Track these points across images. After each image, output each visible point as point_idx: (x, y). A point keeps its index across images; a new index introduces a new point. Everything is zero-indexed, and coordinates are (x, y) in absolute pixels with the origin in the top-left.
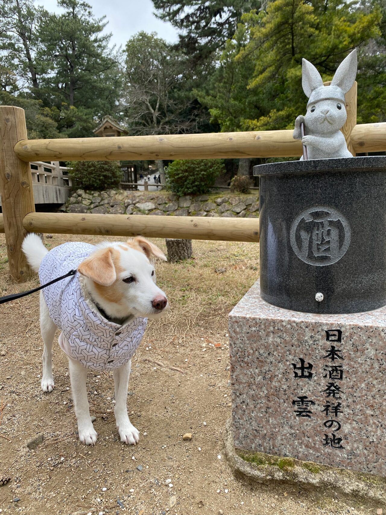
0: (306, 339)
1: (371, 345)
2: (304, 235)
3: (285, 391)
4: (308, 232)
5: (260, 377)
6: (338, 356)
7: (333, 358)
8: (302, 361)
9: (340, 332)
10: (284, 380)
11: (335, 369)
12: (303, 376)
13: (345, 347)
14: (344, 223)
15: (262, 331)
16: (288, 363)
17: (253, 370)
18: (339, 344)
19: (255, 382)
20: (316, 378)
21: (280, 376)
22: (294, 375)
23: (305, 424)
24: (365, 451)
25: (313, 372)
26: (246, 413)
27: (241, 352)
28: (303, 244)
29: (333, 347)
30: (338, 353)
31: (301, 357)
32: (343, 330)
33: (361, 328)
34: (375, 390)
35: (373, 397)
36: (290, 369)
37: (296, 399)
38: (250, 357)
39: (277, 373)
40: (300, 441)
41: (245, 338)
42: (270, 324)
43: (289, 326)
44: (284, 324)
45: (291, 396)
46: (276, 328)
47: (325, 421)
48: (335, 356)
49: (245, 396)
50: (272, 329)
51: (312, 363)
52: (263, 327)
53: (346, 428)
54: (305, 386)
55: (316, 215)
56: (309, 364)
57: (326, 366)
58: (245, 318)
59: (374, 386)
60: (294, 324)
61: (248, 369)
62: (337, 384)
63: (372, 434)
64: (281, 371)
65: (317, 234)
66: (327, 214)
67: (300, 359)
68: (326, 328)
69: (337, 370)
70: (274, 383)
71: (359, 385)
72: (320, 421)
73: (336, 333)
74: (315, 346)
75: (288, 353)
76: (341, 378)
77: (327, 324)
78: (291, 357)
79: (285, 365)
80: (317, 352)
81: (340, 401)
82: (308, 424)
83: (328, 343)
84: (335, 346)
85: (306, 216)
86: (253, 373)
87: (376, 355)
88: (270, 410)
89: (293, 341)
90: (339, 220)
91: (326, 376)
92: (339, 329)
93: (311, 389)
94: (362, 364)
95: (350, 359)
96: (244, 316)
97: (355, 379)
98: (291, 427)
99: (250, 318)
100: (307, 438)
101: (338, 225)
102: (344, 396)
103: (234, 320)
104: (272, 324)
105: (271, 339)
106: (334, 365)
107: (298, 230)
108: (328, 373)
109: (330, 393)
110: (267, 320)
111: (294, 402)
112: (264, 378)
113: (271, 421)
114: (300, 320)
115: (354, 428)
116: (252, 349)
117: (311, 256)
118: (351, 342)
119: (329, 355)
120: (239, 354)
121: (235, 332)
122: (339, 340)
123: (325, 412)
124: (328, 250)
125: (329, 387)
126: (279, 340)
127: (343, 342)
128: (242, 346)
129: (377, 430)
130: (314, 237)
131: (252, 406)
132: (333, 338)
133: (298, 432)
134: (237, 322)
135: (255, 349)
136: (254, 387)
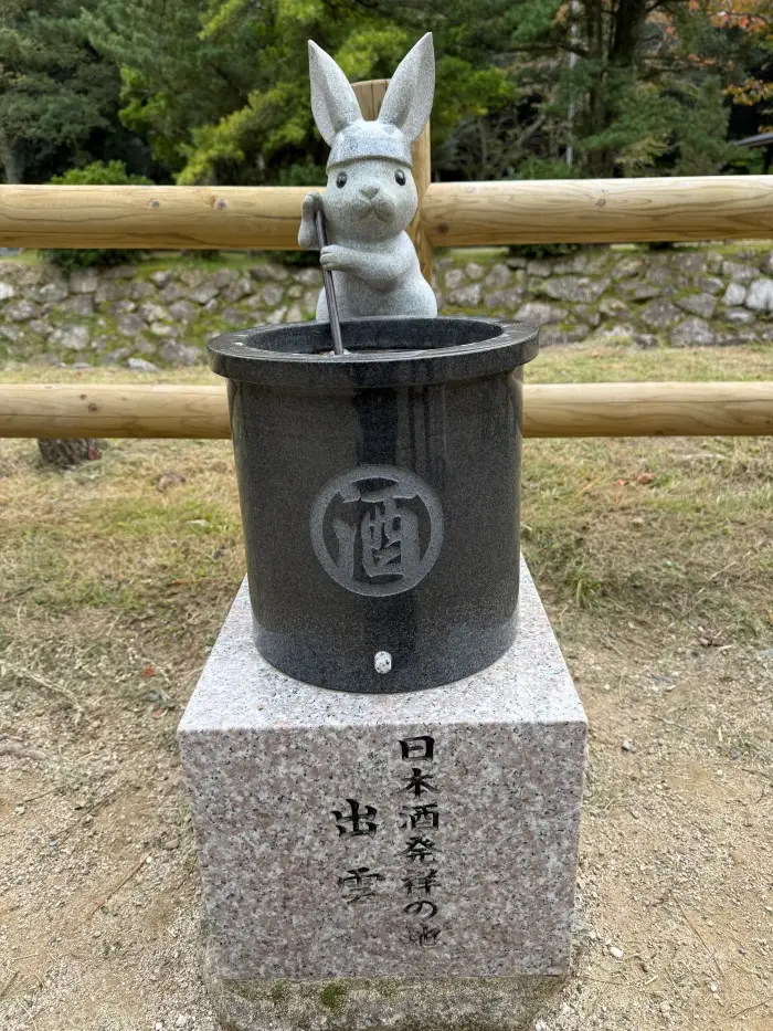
0: (360, 760)
1: (493, 760)
2: (343, 531)
3: (321, 863)
4: (351, 525)
5: (263, 847)
6: (427, 786)
7: (418, 792)
8: (354, 804)
9: (430, 742)
10: (317, 844)
11: (423, 811)
12: (357, 832)
13: (439, 769)
14: (430, 502)
15: (262, 756)
16: (324, 812)
17: (248, 835)
18: (428, 764)
19: (254, 857)
20: (384, 832)
21: (308, 838)
22: (338, 832)
23: (367, 915)
24: (484, 942)
25: (378, 821)
26: (241, 915)
27: (217, 802)
28: (341, 550)
29: (417, 772)
30: (428, 781)
31: (351, 796)
32: (435, 736)
33: (473, 730)
34: (501, 839)
35: (499, 852)
36: (330, 822)
37: (345, 874)
38: (238, 810)
39: (300, 834)
40: (359, 946)
41: (223, 773)
42: (278, 739)
43: (321, 740)
44: (310, 736)
45: (335, 871)
46: (293, 746)
47: (406, 905)
48: (422, 788)
49: (234, 884)
50: (283, 749)
51: (375, 806)
52: (262, 747)
53: (448, 911)
54: (362, 849)
55: (368, 486)
56: (367, 807)
57: (404, 807)
58: (217, 733)
59: (499, 832)
60: (333, 735)
61: (234, 833)
62: (428, 837)
63: (497, 911)
64: (310, 828)
65: (372, 529)
66: (390, 484)
67: (349, 800)
68: (400, 736)
69: (426, 813)
70: (296, 853)
71: (470, 833)
72: (396, 907)
73: (423, 743)
74: (380, 774)
75: (322, 792)
76: (436, 824)
77: (402, 728)
78: (329, 799)
79: (317, 815)
80: (384, 783)
81: (435, 867)
82: (374, 914)
83: (407, 764)
84: (420, 768)
85: (344, 487)
86: (248, 839)
87: (504, 776)
88: (292, 903)
89: (332, 768)
90: (417, 497)
91: (405, 825)
92: (426, 734)
93: (375, 853)
94: (476, 796)
95: (453, 789)
96: (217, 727)
97: (462, 825)
98: (338, 926)
99: (230, 731)
100: (371, 939)
101: (415, 506)
102: (441, 858)
103: (193, 739)
104: (283, 739)
105: (282, 770)
106: (420, 804)
107: (328, 520)
108: (409, 820)
109: (413, 857)
110: (271, 731)
111: (341, 881)
112: (273, 846)
113: (295, 922)
114: (345, 725)
115: (462, 908)
116: (241, 793)
117: (361, 576)
118: (454, 758)
119: (410, 786)
120: (212, 806)
121: (197, 764)
122: (429, 754)
123: (405, 890)
124: (397, 560)
125: (411, 847)
126: (300, 770)
127: (436, 759)
128: (216, 791)
129: (504, 905)
130: (365, 536)
131: (253, 901)
132: (417, 753)
133: (352, 931)
134: (199, 743)
135: (247, 794)
136: (254, 865)
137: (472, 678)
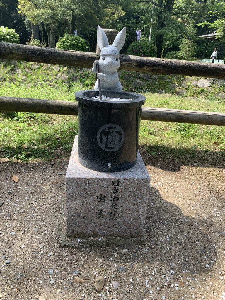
0: (104, 185)
1: (131, 186)
2: (104, 137)
3: (93, 208)
4: (106, 136)
5: (81, 204)
6: (117, 191)
7: (115, 193)
8: (101, 195)
9: (118, 182)
10: (92, 204)
11: (116, 197)
12: (101, 201)
13: (120, 188)
14: (122, 132)
15: (83, 183)
16: (95, 196)
17: (78, 201)
18: (118, 187)
19: (78, 206)
20: (107, 201)
21: (91, 202)
22: (97, 201)
23: (101, 221)
24: (126, 227)
25: (106, 199)
26: (74, 220)
27: (72, 194)
28: (103, 141)
29: (115, 188)
30: (117, 190)
31: (101, 193)
32: (120, 180)
33: (128, 180)
34: (131, 204)
35: (130, 207)
36: (96, 199)
37: (98, 211)
38: (76, 196)
39: (89, 201)
40: (99, 228)
41: (74, 187)
42: (87, 180)
43: (96, 181)
44: (94, 180)
45: (96, 210)
46: (90, 182)
47: (110, 218)
48: (116, 192)
49: (73, 213)
50: (88, 182)
51: (106, 196)
52: (83, 181)
53: (119, 220)
54: (102, 205)
55: (109, 128)
56: (104, 196)
57: (112, 196)
58: (74, 178)
59: (131, 202)
60: (99, 180)
61: (75, 201)
62: (116, 203)
63: (129, 220)
64: (91, 200)
65: (110, 137)
66: (115, 128)
68: (112, 180)
69: (116, 198)
70: (88, 206)
71: (125, 202)
72: (108, 219)
73: (117, 182)
74: (108, 188)
75: (95, 192)
76: (118, 200)
77: (113, 179)
78: (96, 194)
79: (93, 197)
80: (108, 190)
81: (117, 210)
82: (103, 221)
83: (113, 186)
84: (116, 187)
85: (105, 128)
86: (77, 202)
87: (133, 190)
88: (85, 217)
89: (98, 187)
90: (120, 131)
91: (111, 200)
92: (118, 180)
93: (105, 206)
94: (127, 194)
95: (122, 192)
96: (74, 177)
97: (124, 200)
98: (95, 223)
99: (77, 178)
100: (102, 226)
101: (119, 133)
102: (118, 207)
103: (69, 179)
104: (88, 180)
105: (87, 187)
106: (115, 195)
107: (101, 135)
108: (113, 199)
109: (113, 207)
110: (86, 178)
111: (97, 213)
112: (83, 204)
113: (85, 222)
114: (101, 177)
115: (122, 219)
116: (78, 192)
117: (107, 147)
118: (123, 186)
119: (113, 191)
121: (69, 185)
122: (118, 185)
123: (110, 215)
124: (115, 144)
125: (112, 205)
126: (91, 187)
127: (119, 186)
128: (72, 191)
129: (131, 219)
131: (77, 217)
132: (116, 184)
133: (98, 224)
134: (70, 180)
135: (79, 192)
136: (78, 208)
137: (127, 170)
